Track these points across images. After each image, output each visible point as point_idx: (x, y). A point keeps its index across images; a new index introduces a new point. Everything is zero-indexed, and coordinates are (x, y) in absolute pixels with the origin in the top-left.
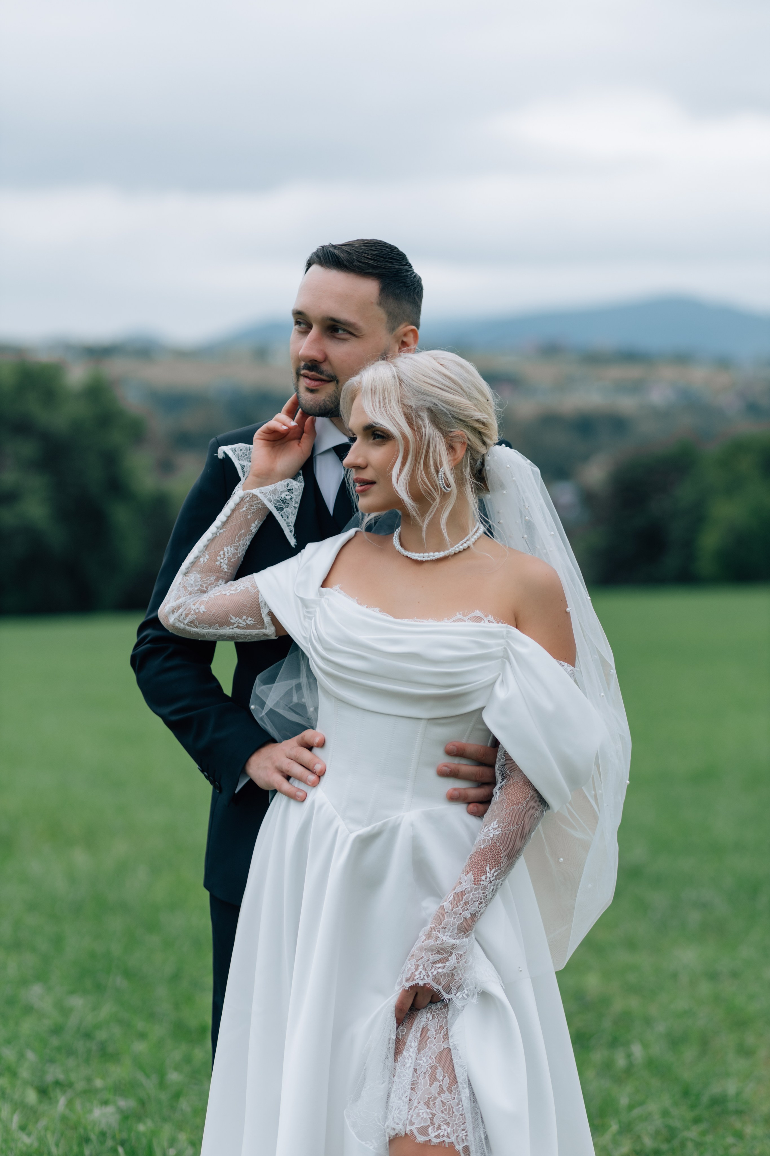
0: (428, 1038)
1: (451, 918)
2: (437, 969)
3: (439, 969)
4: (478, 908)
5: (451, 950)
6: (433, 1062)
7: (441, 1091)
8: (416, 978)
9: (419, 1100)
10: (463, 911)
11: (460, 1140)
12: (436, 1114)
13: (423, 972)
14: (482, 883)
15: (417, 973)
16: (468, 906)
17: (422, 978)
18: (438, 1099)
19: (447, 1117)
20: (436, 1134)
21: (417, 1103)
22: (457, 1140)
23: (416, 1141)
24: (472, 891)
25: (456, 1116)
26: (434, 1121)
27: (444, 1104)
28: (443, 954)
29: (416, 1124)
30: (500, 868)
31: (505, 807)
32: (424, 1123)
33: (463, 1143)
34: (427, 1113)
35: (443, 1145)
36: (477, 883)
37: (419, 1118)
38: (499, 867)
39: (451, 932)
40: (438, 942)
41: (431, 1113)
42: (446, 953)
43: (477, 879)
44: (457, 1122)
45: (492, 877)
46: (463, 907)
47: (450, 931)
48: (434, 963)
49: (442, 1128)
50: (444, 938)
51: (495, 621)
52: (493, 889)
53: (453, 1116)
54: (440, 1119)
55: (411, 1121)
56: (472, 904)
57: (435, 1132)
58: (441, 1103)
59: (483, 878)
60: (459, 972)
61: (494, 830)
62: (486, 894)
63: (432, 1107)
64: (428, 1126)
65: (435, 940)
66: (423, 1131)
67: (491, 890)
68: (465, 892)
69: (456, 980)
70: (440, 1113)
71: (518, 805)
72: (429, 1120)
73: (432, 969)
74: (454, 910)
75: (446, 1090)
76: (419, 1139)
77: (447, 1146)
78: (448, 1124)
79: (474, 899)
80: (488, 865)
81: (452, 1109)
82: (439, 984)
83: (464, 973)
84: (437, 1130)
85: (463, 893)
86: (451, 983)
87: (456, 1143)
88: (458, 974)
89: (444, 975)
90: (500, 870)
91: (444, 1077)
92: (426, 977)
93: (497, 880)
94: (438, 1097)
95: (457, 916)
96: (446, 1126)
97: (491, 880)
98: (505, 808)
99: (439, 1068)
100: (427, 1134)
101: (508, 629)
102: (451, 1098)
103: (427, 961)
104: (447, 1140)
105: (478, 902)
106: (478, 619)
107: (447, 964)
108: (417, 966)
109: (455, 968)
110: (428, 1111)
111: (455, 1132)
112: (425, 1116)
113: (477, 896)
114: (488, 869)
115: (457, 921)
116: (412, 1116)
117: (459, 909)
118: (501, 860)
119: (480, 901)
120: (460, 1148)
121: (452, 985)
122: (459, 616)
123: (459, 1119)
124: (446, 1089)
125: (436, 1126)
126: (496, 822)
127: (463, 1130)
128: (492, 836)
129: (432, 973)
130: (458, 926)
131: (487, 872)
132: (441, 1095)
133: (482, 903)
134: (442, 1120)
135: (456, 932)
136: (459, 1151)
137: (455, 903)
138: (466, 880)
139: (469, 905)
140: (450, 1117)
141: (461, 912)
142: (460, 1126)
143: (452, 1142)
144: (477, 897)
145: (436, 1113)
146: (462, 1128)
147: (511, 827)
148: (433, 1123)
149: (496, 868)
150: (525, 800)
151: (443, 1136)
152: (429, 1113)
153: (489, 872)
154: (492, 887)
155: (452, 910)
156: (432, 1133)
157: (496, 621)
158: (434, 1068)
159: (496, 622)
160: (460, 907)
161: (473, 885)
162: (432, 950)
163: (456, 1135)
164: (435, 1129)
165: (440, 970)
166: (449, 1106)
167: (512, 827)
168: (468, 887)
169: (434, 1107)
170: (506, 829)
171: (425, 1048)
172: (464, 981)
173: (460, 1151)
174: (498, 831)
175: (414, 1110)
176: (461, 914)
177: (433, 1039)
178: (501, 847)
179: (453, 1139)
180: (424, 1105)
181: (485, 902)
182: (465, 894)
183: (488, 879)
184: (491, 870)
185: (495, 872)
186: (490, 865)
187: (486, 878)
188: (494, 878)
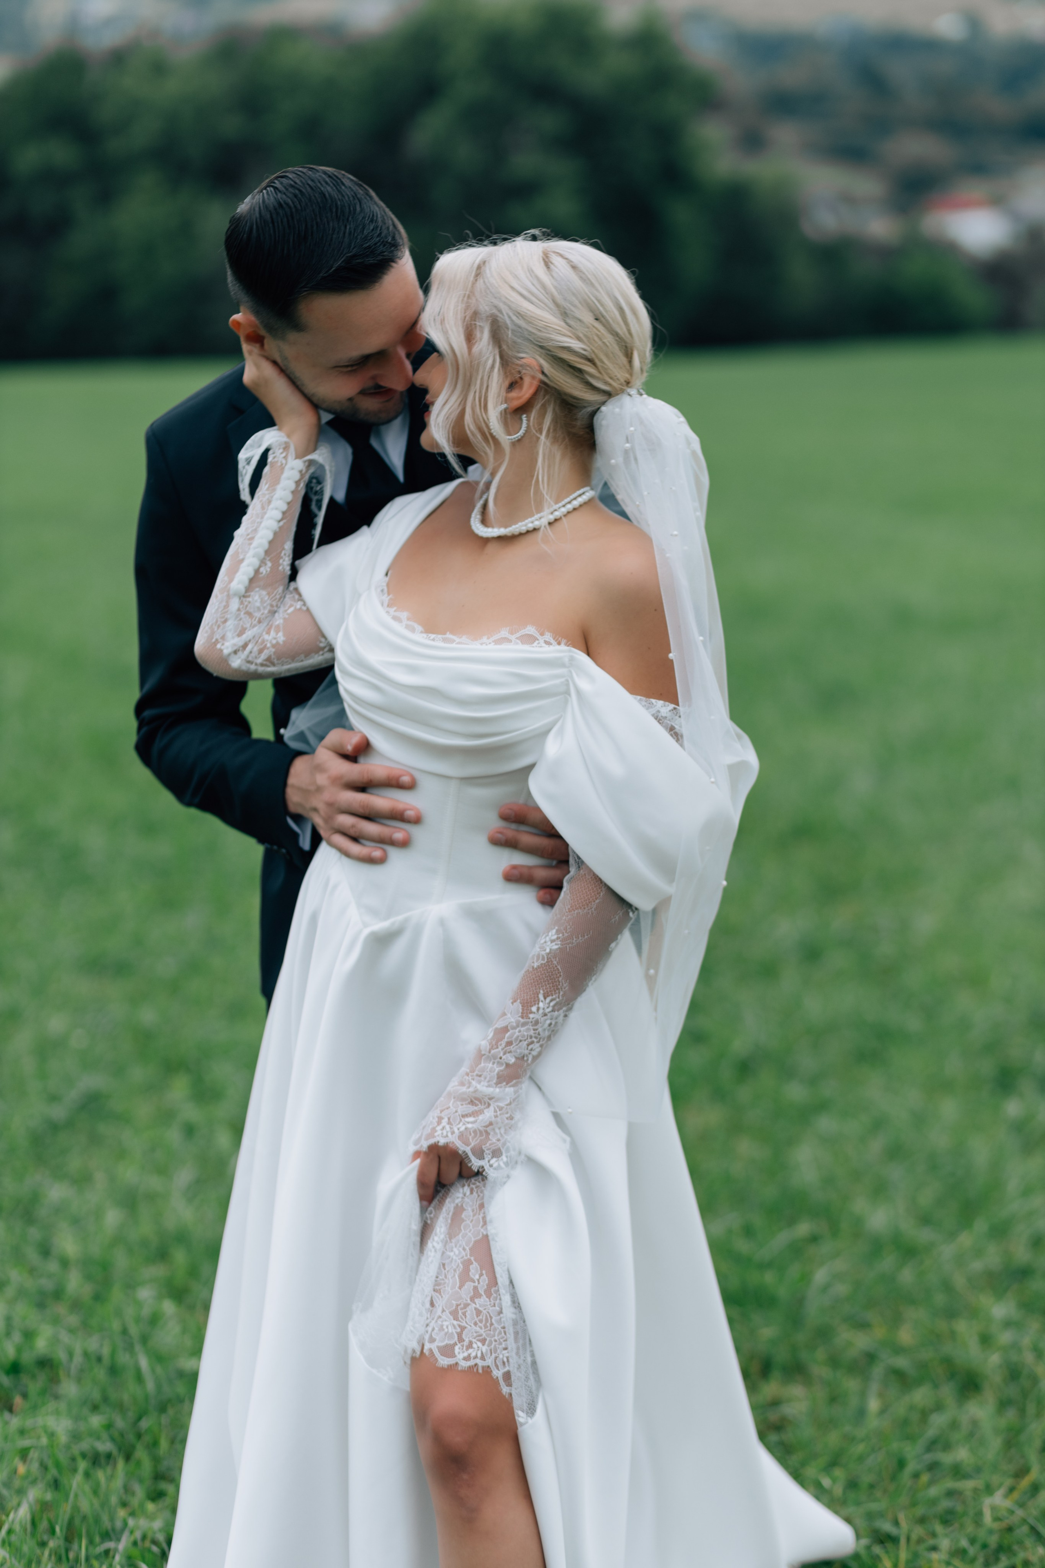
0: (463, 1220)
1: (489, 1063)
2: (466, 1123)
3: (471, 1124)
4: (527, 1049)
5: (488, 1101)
6: (466, 1256)
7: (476, 1295)
8: (436, 1134)
9: (444, 1308)
10: (505, 1054)
11: (499, 1364)
12: (466, 1328)
13: (448, 1127)
14: (531, 1016)
15: (439, 1128)
16: (512, 1047)
17: (445, 1134)
18: (470, 1307)
19: (482, 1332)
20: (466, 1354)
21: (441, 1311)
22: (495, 1362)
23: (437, 1365)
24: (518, 1027)
25: (495, 1329)
26: (464, 1336)
27: (478, 1312)
28: (476, 1105)
29: (437, 1341)
30: (559, 996)
31: (567, 910)
32: (448, 1340)
33: (504, 1367)
34: (454, 1326)
35: (475, 1370)
36: (526, 1016)
37: (443, 1333)
38: (557, 995)
39: (489, 1081)
40: (471, 1089)
41: (459, 1326)
42: (481, 1103)
43: (526, 1010)
44: (496, 1338)
45: (548, 1007)
46: (504, 1048)
47: (488, 1079)
48: (463, 1116)
49: (474, 1345)
50: (479, 1087)
51: (554, 641)
52: (550, 1025)
53: (492, 1330)
54: (472, 1333)
55: (431, 1335)
56: (517, 1045)
57: (463, 1352)
58: (474, 1312)
59: (534, 1009)
60: (497, 1131)
61: (551, 942)
62: (538, 1030)
63: (462, 1318)
64: (455, 1344)
65: (469, 1087)
66: (448, 1351)
67: (546, 1025)
68: (509, 1028)
69: (491, 1140)
70: (472, 1325)
71: (585, 908)
72: (456, 1336)
73: (459, 1123)
74: (493, 1052)
75: (483, 1294)
76: (442, 1362)
77: (480, 1371)
78: (483, 1341)
79: (520, 1038)
80: (542, 992)
81: (491, 1319)
82: (467, 1144)
83: (505, 1133)
84: (467, 1349)
85: (505, 1029)
86: (484, 1145)
87: (493, 1368)
88: (496, 1133)
89: (475, 1132)
90: (559, 998)
91: (481, 1275)
92: (449, 1134)
93: (555, 1012)
94: (471, 1303)
95: (497, 1060)
96: (479, 1344)
97: (547, 1012)
98: (567, 912)
99: (474, 1262)
100: (453, 1355)
101: (571, 654)
102: (490, 1304)
103: (454, 1113)
104: (481, 1363)
105: (526, 1042)
106: (529, 639)
107: (481, 1117)
108: (440, 1119)
109: (491, 1124)
110: (455, 1323)
111: (492, 1351)
112: (451, 1329)
113: (525, 1033)
114: (541, 997)
115: (497, 1068)
116: (433, 1329)
117: (499, 1051)
118: (559, 985)
119: (531, 1041)
120: (498, 1374)
121: (485, 1148)
122: (504, 633)
123: (500, 1333)
124: (483, 1291)
125: (466, 1343)
126: (554, 931)
127: (506, 1349)
128: (548, 951)
129: (458, 1129)
130: (498, 1074)
131: (539, 1001)
132: (476, 1300)
133: (532, 1043)
134: (475, 1334)
135: (495, 1081)
136: (497, 1378)
137: (495, 1042)
138: (512, 1011)
139: (514, 1046)
140: (487, 1331)
141: (502, 1055)
142: (500, 1344)
143: (488, 1367)
144: (524, 1035)
145: (467, 1326)
146: (503, 1346)
147: (573, 939)
148: (461, 1340)
149: (552, 996)
150: (594, 901)
151: (476, 1357)
152: (458, 1327)
153: (542, 1001)
154: (548, 1022)
155: (490, 1052)
156: (460, 1354)
157: (556, 641)
158: (467, 1264)
159: (556, 643)
160: (500, 1048)
161: (520, 1019)
162: (463, 1100)
163: (494, 1355)
164: (465, 1348)
165: (470, 1126)
166: (486, 1316)
167: (575, 939)
168: (513, 1020)
169: (464, 1317)
170: (567, 942)
171: (458, 1234)
172: (504, 1144)
173: (499, 1378)
175: (436, 1321)
176: (501, 1058)
177: (468, 1222)
178: (559, 967)
179: (489, 1362)
180: (449, 1315)
181: (538, 1042)
182: (508, 1031)
183: (541, 1011)
184: (545, 998)
185: (551, 1001)
186: (544, 991)
187: (538, 1009)
188: (550, 1009)
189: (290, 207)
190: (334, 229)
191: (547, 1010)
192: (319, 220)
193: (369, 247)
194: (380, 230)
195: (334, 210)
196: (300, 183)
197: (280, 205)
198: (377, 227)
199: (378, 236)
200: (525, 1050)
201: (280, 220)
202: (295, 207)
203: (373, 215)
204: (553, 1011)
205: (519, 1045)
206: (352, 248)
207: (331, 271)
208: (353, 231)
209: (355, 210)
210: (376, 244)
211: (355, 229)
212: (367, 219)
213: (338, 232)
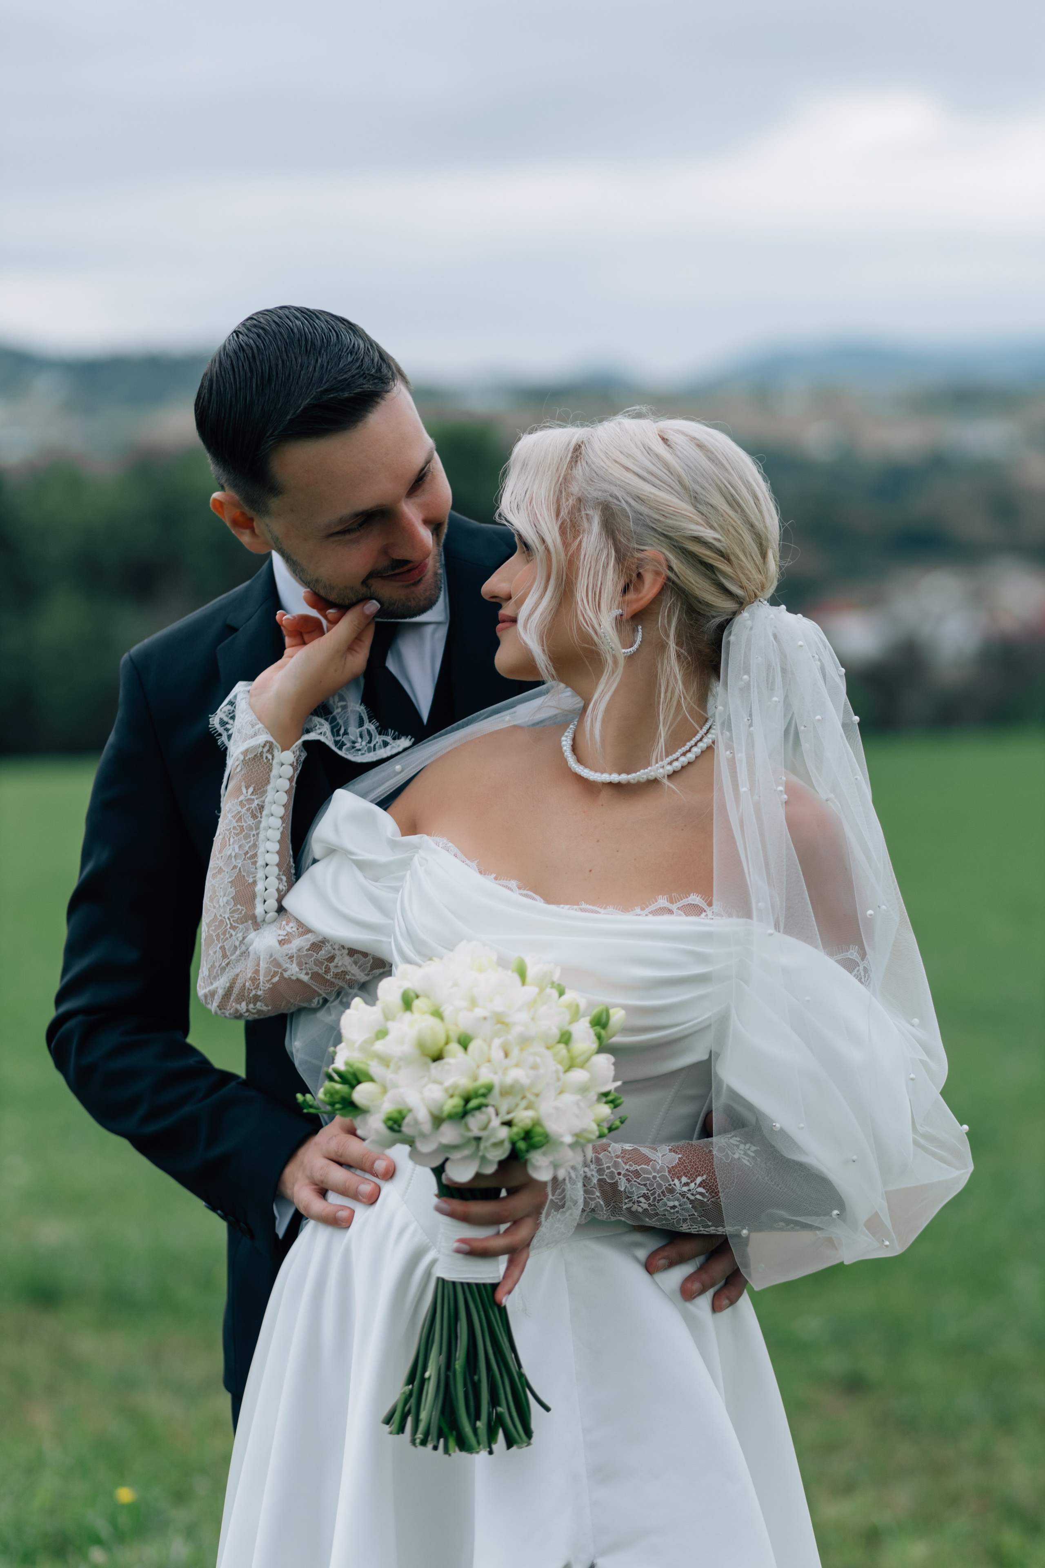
1: (605, 1163)
4: (638, 1198)
10: (624, 1175)
14: (676, 1181)
16: (635, 1179)
24: (658, 1172)
36: (673, 1174)
43: (678, 1170)
45: (692, 1194)
46: (629, 1171)
51: (724, 913)
52: (674, 1207)
56: (639, 1184)
59: (684, 1179)
62: (663, 1199)
67: (671, 1204)
68: (651, 1163)
74: (619, 1161)
80: (705, 1176)
93: (690, 1204)
95: (614, 1170)
97: (688, 1195)
106: (696, 910)
113: (655, 1184)
114: (699, 1180)
115: (606, 1175)
119: (649, 1194)
122: (662, 902)
128: (735, 1156)
131: (694, 1181)
137: (629, 1157)
138: (667, 1155)
139: (637, 1180)
141: (623, 1172)
144: (653, 1185)
153: (695, 1184)
154: (676, 1203)
155: (617, 1157)
160: (627, 1167)
168: (660, 1163)
174: (748, 1161)
176: (619, 1174)
178: (735, 1181)
181: (650, 1205)
182: (648, 1164)
183: (685, 1189)
184: (700, 1186)
185: (701, 1194)
186: (706, 1179)
187: (687, 1184)
188: (692, 1198)
189: (252, 348)
190: (302, 367)
191: (689, 1195)
192: (285, 357)
193: (345, 380)
194: (362, 361)
195: (304, 343)
196: (264, 322)
197: (241, 347)
198: (357, 359)
199: (358, 368)
200: (637, 1195)
201: (240, 364)
202: (257, 346)
203: (354, 347)
204: (691, 1202)
205: (640, 1186)
206: (324, 382)
207: (298, 411)
208: (325, 364)
209: (329, 342)
210: (353, 376)
211: (328, 363)
212: (345, 350)
213: (308, 367)
